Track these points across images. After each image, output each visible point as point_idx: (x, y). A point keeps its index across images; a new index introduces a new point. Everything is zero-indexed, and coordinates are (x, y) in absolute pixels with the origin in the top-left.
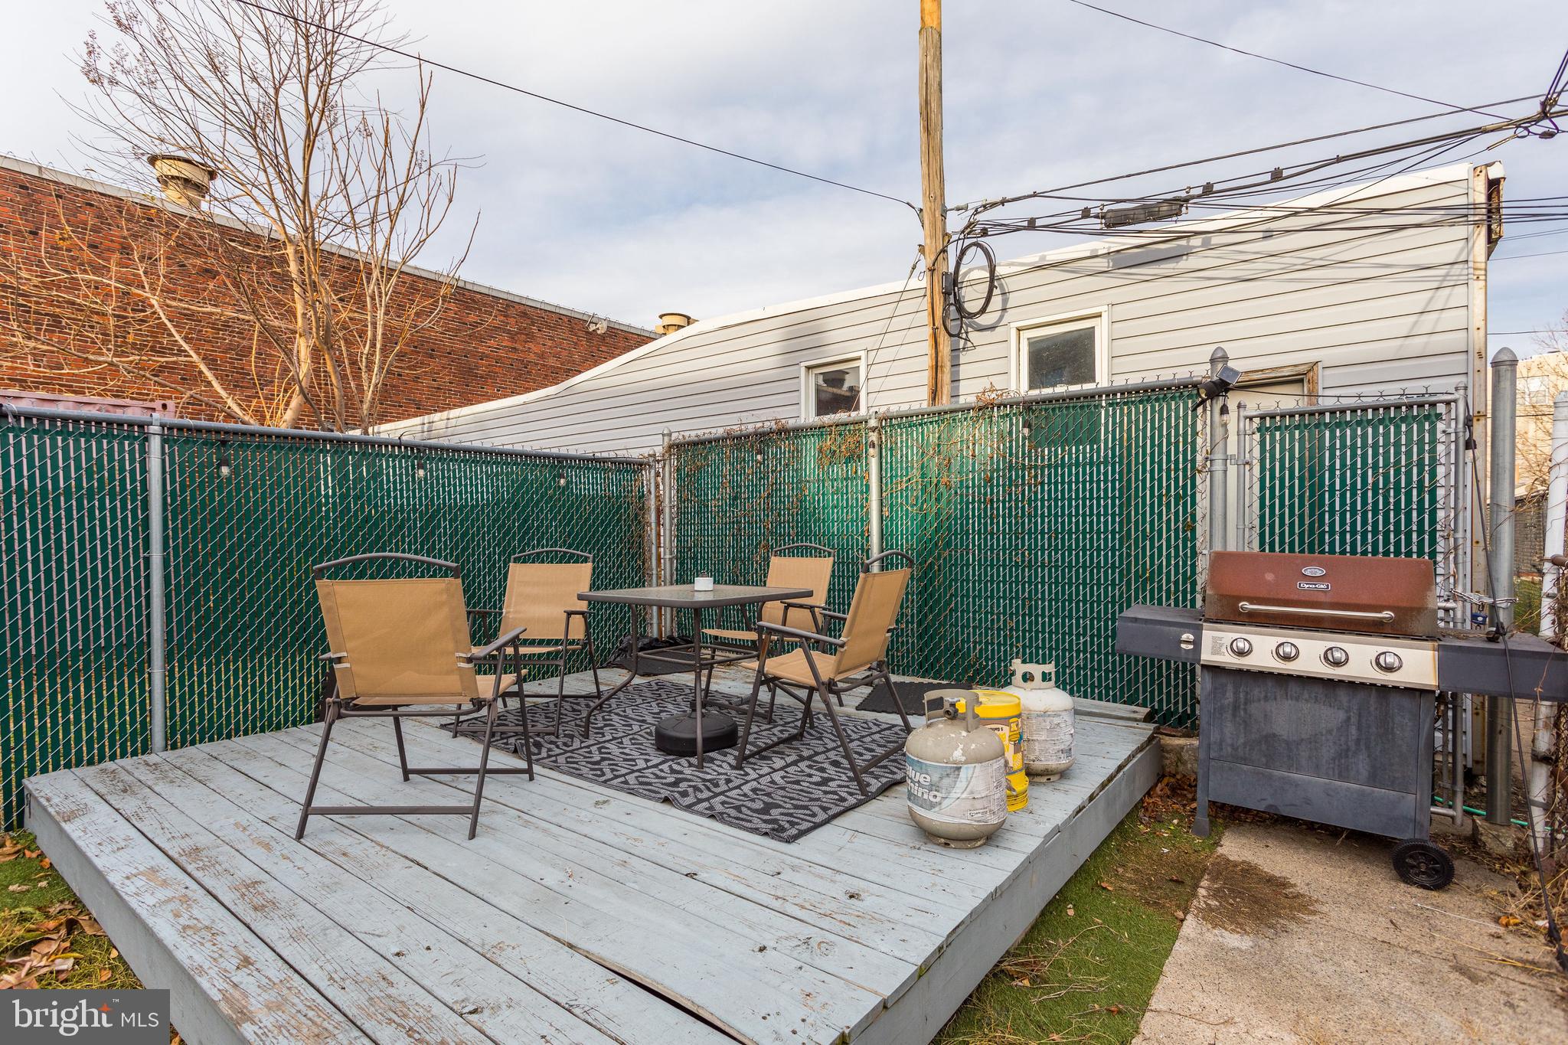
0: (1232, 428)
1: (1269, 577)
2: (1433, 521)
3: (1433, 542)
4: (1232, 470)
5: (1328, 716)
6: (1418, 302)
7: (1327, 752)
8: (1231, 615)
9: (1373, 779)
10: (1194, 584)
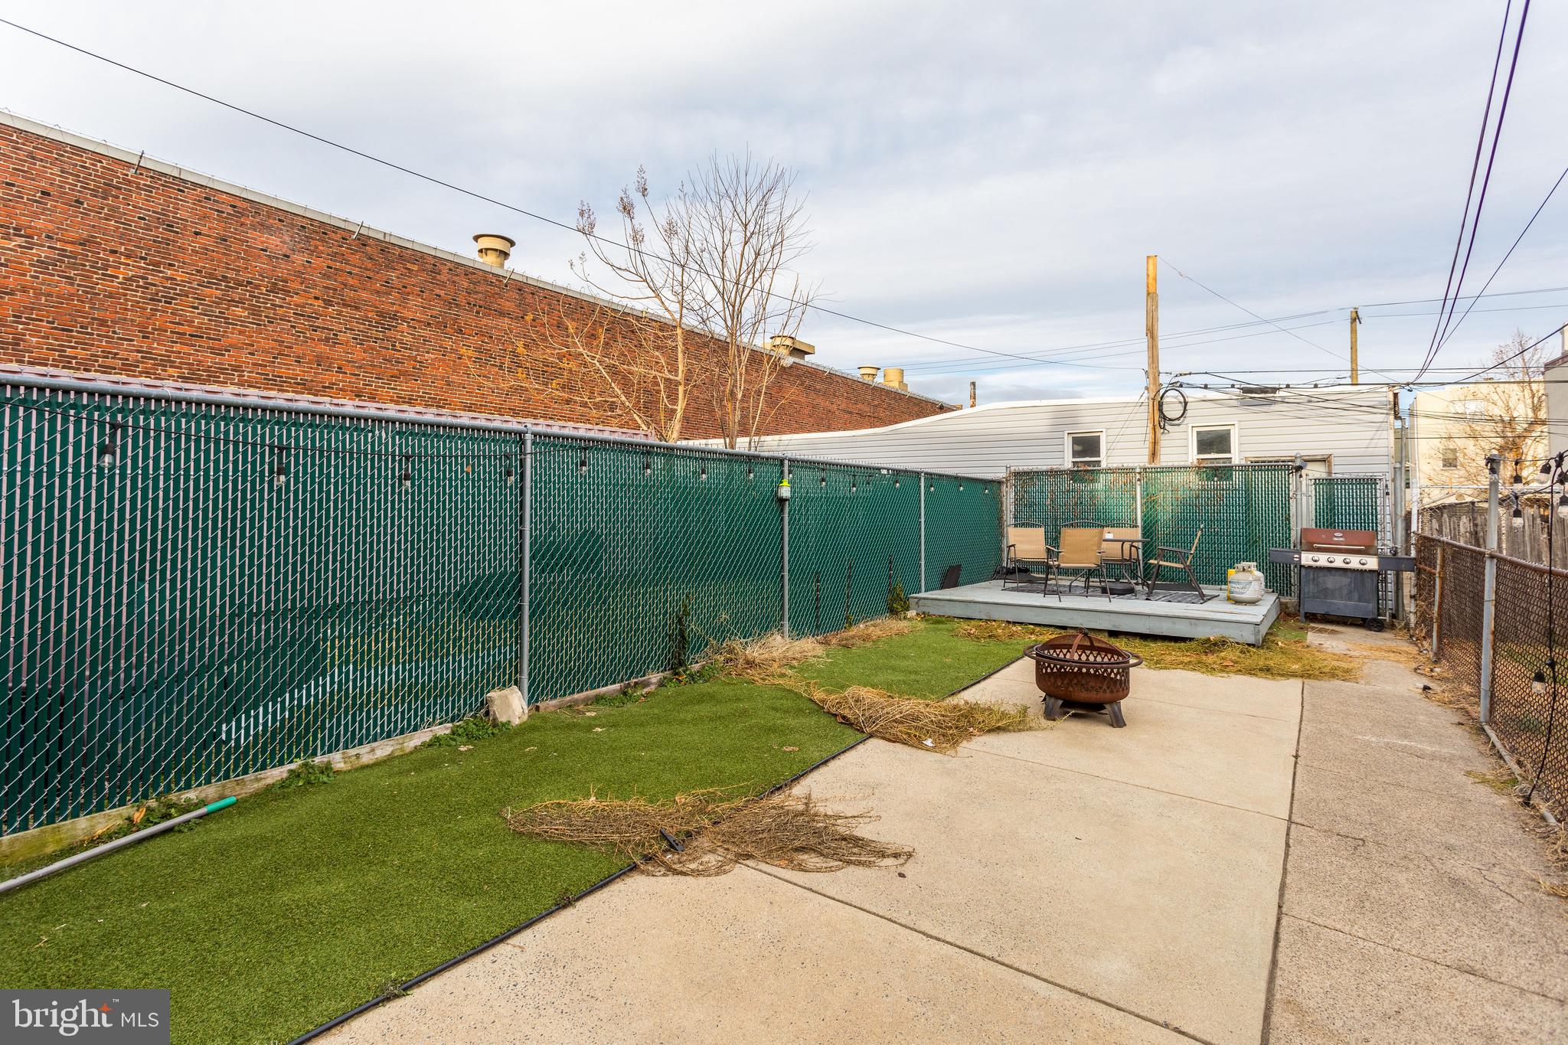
0: (1304, 483)
1: (1324, 536)
2: (1376, 519)
3: (1377, 526)
4: (1304, 498)
5: (1345, 580)
6: (1370, 435)
7: (1345, 592)
8: (1311, 549)
9: (1360, 600)
10: (1290, 541)
